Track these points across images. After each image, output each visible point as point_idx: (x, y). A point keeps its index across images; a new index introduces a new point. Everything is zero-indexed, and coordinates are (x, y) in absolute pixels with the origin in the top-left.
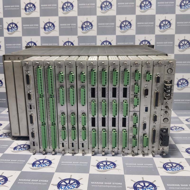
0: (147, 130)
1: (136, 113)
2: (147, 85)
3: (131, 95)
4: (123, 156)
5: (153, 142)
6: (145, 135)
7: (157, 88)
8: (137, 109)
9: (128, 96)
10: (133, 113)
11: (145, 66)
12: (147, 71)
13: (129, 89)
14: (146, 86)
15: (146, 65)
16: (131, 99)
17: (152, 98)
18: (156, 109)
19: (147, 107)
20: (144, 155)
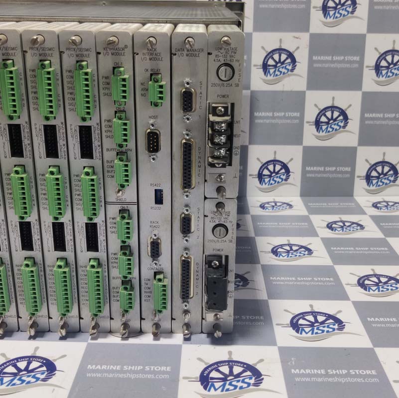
0: (164, 261)
1: (126, 208)
2: (155, 117)
3: (108, 150)
4: (92, 339)
5: (185, 296)
6: (158, 277)
7: (187, 130)
8: (129, 195)
9: (96, 152)
10: (118, 207)
11: (144, 54)
12: (152, 70)
13: (97, 132)
14: (151, 121)
15: (145, 51)
16: (109, 164)
17: (174, 163)
18: (187, 196)
19: (159, 188)
20: (156, 336)
